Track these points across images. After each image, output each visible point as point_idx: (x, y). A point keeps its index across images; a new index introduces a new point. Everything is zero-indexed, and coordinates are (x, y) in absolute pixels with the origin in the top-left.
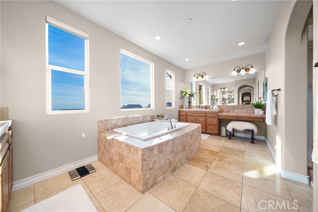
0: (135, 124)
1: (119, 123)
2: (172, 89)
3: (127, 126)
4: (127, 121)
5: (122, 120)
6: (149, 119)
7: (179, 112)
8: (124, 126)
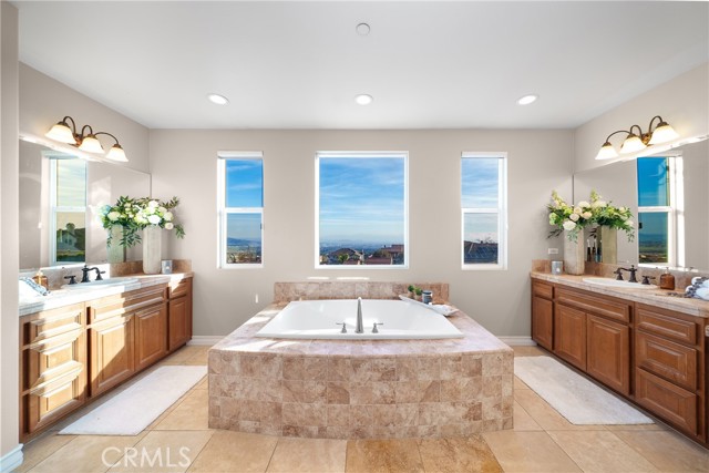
0: (346, 298)
1: (310, 291)
2: (500, 206)
3: (326, 298)
4: (326, 289)
5: (315, 286)
6: (389, 291)
7: (534, 282)
8: (321, 298)
